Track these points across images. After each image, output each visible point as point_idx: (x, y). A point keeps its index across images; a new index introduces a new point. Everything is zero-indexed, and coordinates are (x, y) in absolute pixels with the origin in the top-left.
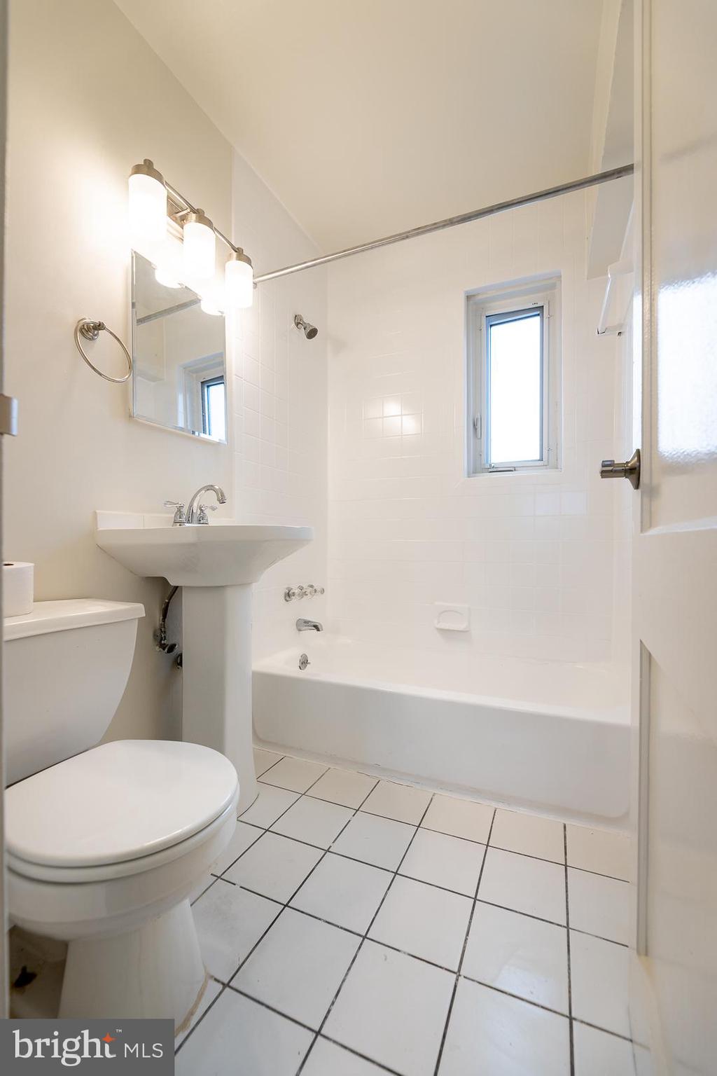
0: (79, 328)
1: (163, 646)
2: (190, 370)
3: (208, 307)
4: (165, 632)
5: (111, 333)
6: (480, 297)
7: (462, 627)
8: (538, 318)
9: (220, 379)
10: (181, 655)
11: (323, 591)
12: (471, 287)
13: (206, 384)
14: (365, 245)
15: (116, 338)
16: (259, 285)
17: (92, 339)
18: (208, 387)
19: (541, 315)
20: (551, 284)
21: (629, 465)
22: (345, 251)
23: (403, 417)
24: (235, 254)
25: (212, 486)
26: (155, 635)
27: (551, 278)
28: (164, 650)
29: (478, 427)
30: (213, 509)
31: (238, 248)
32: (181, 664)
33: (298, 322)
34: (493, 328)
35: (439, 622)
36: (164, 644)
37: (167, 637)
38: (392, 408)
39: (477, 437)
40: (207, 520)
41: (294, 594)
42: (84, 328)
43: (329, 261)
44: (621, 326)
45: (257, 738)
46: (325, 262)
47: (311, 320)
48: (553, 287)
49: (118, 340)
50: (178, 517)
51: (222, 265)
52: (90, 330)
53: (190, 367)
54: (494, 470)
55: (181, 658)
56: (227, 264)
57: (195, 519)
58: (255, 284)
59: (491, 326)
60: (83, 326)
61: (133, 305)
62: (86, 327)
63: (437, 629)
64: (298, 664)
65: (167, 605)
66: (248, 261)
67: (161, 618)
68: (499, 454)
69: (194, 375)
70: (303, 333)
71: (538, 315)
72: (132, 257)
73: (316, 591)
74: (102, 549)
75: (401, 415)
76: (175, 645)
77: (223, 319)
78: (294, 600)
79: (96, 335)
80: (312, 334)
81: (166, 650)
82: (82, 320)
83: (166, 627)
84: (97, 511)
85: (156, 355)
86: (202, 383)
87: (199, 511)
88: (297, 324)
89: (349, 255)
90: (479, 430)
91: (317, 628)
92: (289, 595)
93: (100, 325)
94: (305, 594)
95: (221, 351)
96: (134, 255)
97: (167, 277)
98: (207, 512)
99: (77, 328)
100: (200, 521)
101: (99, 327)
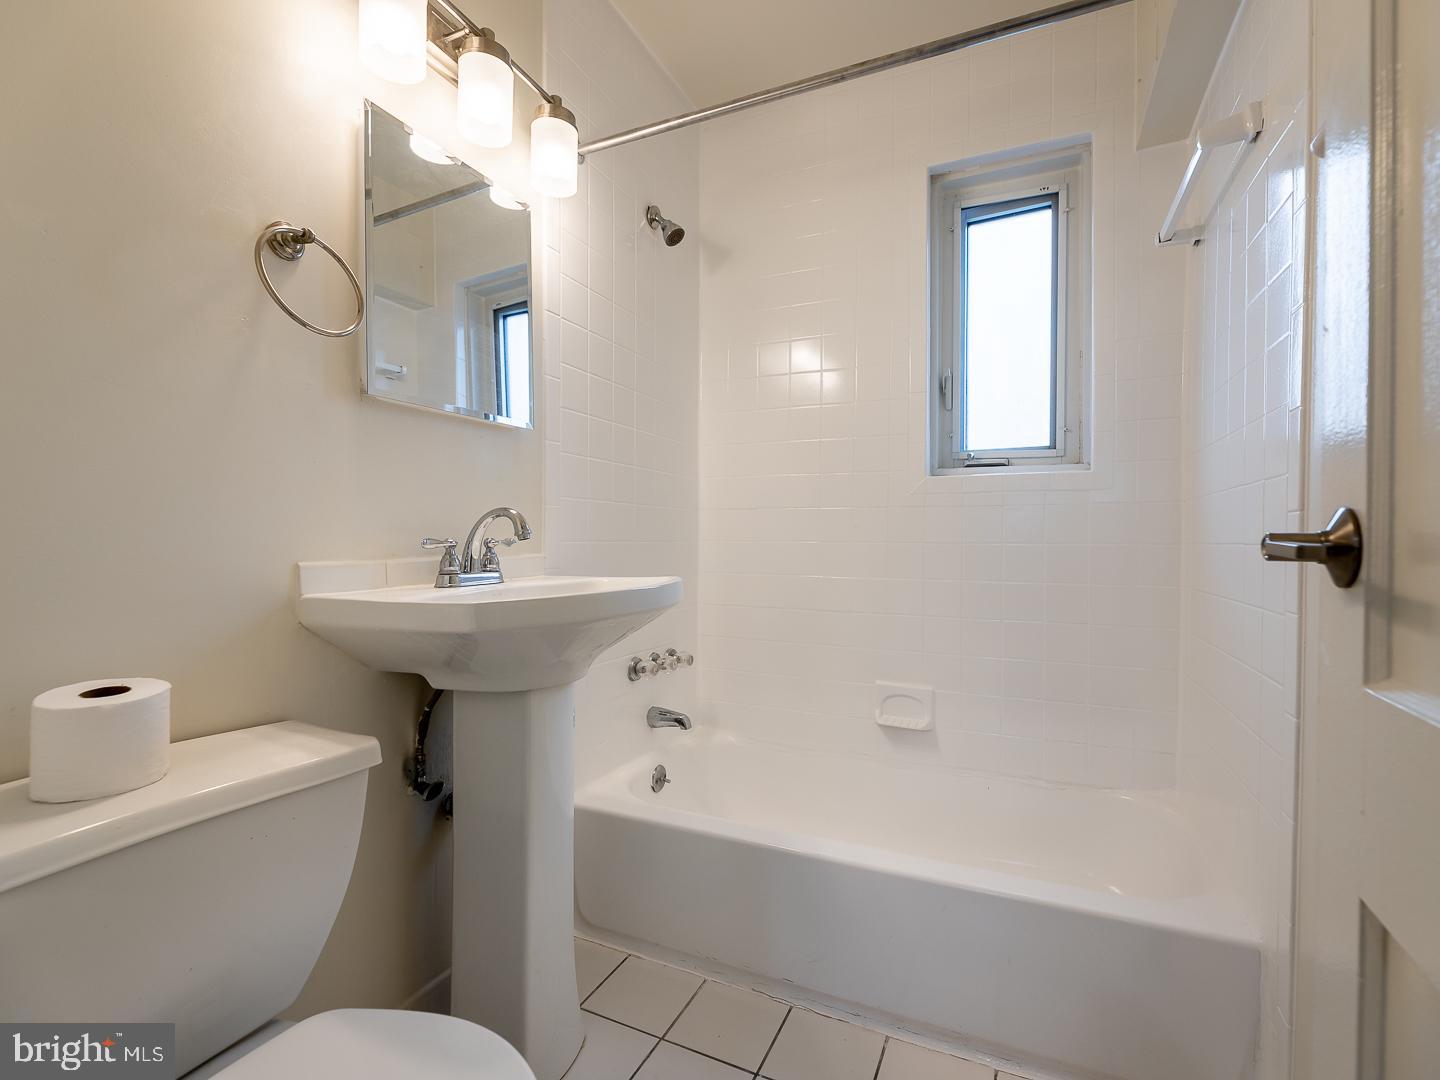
0: (265, 239)
1: (420, 788)
2: (476, 291)
3: (502, 196)
4: (424, 762)
5: (325, 248)
6: (952, 178)
7: (920, 722)
8: (1049, 213)
9: (522, 307)
10: (450, 797)
11: (691, 660)
12: (939, 161)
13: (501, 313)
14: (768, 92)
15: (334, 256)
16: (588, 158)
17: (292, 258)
18: (505, 317)
19: (1054, 207)
20: (1073, 158)
21: (1332, 537)
22: (734, 102)
23: (824, 374)
24: (547, 107)
25: (505, 509)
26: (406, 770)
27: (1073, 147)
28: (422, 793)
29: (947, 391)
30: (509, 543)
31: (553, 97)
32: (450, 812)
33: (653, 217)
34: (972, 228)
35: (882, 714)
36: (424, 783)
37: (427, 771)
38: (805, 358)
39: (945, 407)
40: (498, 564)
41: (643, 670)
42: (275, 240)
43: (707, 118)
44: (1201, 229)
45: (582, 920)
46: (701, 120)
47: (672, 215)
48: (1075, 161)
49: (339, 260)
50: (447, 563)
51: (525, 126)
52: (287, 244)
53: (475, 286)
54: (974, 463)
55: (451, 804)
56: (535, 124)
57: (477, 565)
58: (582, 157)
59: (969, 224)
60: (275, 235)
61: (368, 193)
62: (279, 238)
63: (880, 725)
64: (650, 782)
65: (427, 716)
66: (570, 118)
67: (418, 738)
68: (982, 435)
69: (483, 299)
70: (660, 237)
71: (1049, 207)
72: (366, 112)
73: (679, 659)
74: (311, 632)
75: (821, 371)
76: (442, 784)
77: (528, 215)
78: (644, 678)
79: (299, 252)
80: (675, 237)
81: (426, 794)
82: (273, 225)
83: (425, 752)
84: (300, 564)
85: (421, 267)
86: (495, 311)
87: (484, 550)
88: (651, 221)
89: (742, 108)
90: (948, 395)
91: (680, 722)
92: (635, 671)
93: (304, 234)
94: (662, 667)
95: (525, 261)
96: (369, 109)
97: (429, 146)
98: (499, 550)
99: (261, 238)
100: (485, 566)
101: (304, 237)
